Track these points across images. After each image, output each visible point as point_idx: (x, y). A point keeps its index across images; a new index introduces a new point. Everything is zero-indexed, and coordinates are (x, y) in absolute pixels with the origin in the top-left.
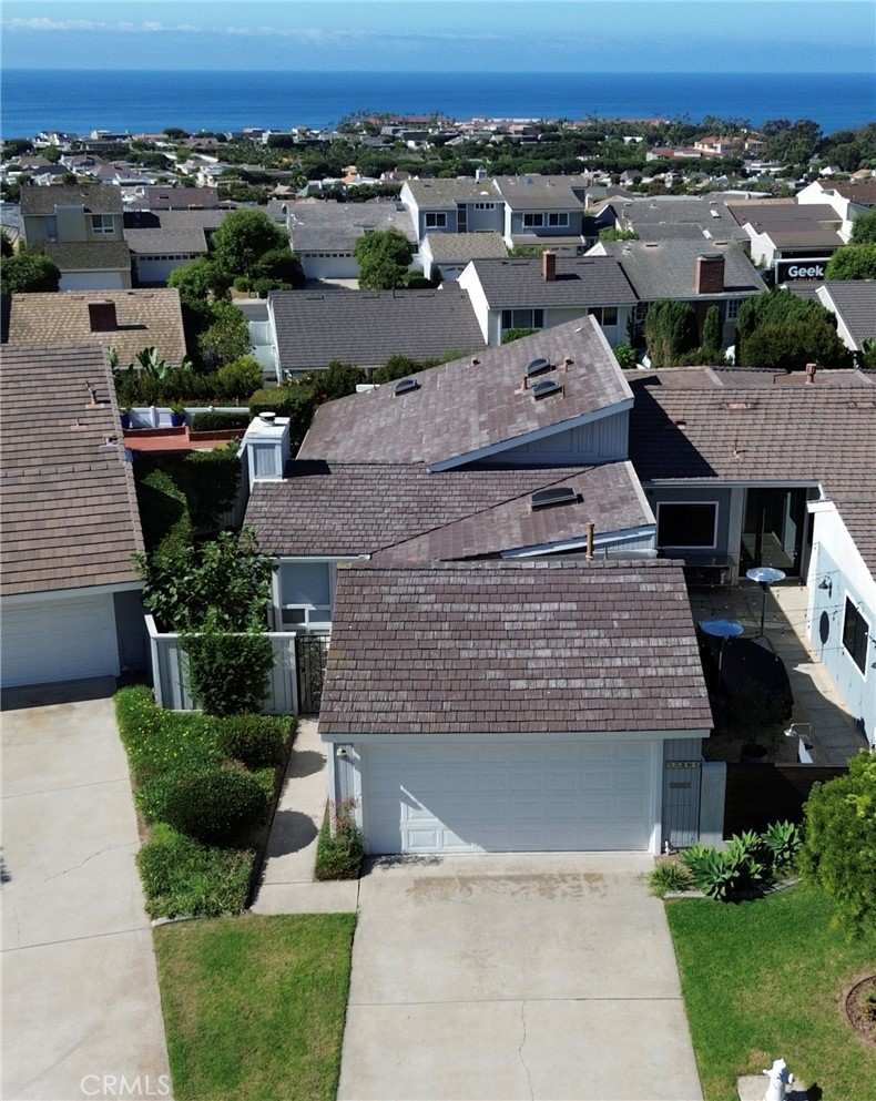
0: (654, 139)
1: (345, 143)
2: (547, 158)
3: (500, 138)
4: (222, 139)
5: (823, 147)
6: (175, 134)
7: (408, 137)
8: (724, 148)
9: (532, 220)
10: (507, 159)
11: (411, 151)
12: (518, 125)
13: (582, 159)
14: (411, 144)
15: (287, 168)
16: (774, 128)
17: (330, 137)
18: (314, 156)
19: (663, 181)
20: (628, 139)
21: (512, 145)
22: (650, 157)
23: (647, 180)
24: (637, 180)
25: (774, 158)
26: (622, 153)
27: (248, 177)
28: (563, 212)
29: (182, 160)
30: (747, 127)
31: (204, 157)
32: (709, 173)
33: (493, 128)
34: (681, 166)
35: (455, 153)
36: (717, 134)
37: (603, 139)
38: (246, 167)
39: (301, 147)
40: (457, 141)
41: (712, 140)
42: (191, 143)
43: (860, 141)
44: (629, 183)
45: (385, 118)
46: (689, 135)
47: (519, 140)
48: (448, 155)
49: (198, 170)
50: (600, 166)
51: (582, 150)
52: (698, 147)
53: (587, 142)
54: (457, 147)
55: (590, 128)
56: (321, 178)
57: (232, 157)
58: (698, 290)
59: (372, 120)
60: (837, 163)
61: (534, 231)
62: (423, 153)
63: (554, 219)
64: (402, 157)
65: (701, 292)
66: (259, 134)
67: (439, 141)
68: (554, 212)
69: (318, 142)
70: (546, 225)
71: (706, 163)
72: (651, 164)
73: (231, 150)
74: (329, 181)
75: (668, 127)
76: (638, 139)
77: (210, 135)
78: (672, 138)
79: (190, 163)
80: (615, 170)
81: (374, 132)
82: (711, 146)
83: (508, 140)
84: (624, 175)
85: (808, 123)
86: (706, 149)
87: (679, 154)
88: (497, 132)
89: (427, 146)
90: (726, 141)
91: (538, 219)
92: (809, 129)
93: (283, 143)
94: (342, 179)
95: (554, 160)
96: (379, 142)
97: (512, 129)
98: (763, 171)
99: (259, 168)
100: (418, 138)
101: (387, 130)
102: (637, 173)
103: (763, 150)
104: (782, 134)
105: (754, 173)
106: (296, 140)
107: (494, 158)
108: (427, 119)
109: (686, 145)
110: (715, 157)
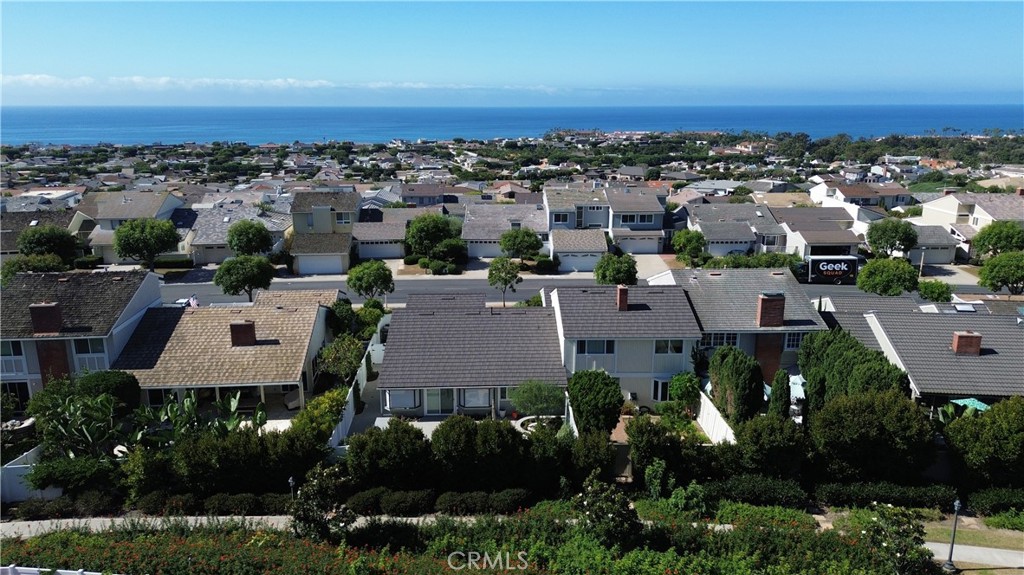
0: (714, 142)
1: (545, 146)
2: (653, 154)
3: (628, 142)
4: (482, 143)
5: (812, 147)
6: (459, 141)
7: (578, 142)
8: (753, 148)
9: (627, 219)
10: (630, 154)
11: (579, 150)
12: (637, 135)
13: (672, 154)
14: (580, 146)
15: (512, 160)
16: (782, 137)
17: (537, 143)
18: (526, 154)
19: (718, 168)
20: (698, 142)
21: (634, 147)
22: (711, 153)
23: (709, 167)
24: (703, 167)
25: (783, 154)
26: (696, 150)
27: (490, 166)
28: (649, 213)
29: (458, 155)
30: (767, 136)
31: (469, 153)
32: (746, 163)
33: (624, 137)
34: (728, 159)
35: (602, 151)
36: (750, 140)
37: (684, 143)
38: (489, 160)
39: (521, 148)
40: (604, 144)
41: (746, 143)
42: (465, 146)
43: (833, 144)
44: (699, 168)
45: (568, 132)
46: (733, 140)
47: (638, 144)
48: (598, 153)
49: (465, 161)
50: (682, 159)
51: (672, 149)
52: (738, 147)
53: (676, 144)
54: (603, 148)
55: (678, 137)
56: (528, 166)
57: (485, 154)
58: (758, 323)
59: (561, 133)
60: (821, 158)
61: (629, 226)
62: (585, 151)
63: (643, 218)
64: (573, 154)
65: (761, 326)
66: (501, 141)
67: (594, 145)
68: (644, 214)
69: (530, 145)
70: (637, 222)
71: (744, 157)
72: (712, 157)
73: (484, 149)
74: (533, 167)
75: (721, 136)
76: (705, 142)
77: (476, 142)
78: (724, 143)
79: (462, 157)
80: (691, 161)
81: (561, 139)
82: (746, 147)
83: (632, 144)
84: (696, 164)
85: (803, 135)
86: (743, 149)
87: (728, 152)
88: (625, 140)
89: (588, 147)
90: (755, 144)
91: (632, 218)
92: (802, 138)
93: (512, 146)
94: (539, 167)
95: (656, 155)
96: (562, 145)
97: (635, 137)
98: (777, 161)
99: (496, 160)
100: (583, 143)
101: (568, 139)
102: (703, 163)
103: (776, 149)
104: (787, 140)
105: (772, 163)
106: (519, 144)
107: (624, 154)
108: (590, 132)
109: (732, 145)
110: (749, 154)
